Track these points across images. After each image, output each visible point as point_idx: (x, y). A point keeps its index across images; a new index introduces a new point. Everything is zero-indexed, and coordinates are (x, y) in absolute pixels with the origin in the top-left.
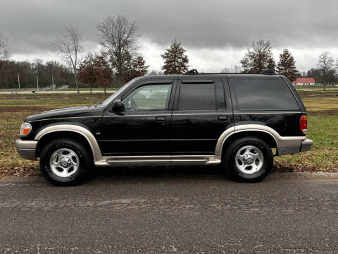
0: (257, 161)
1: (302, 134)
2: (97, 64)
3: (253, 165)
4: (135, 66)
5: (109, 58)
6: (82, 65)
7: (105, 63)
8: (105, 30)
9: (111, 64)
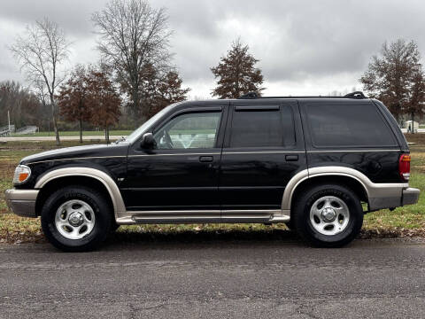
0: (341, 218)
1: (403, 180)
2: (94, 85)
3: (336, 223)
4: (164, 89)
5: (114, 74)
6: (64, 88)
7: (107, 84)
8: (107, 24)
9: (118, 85)
